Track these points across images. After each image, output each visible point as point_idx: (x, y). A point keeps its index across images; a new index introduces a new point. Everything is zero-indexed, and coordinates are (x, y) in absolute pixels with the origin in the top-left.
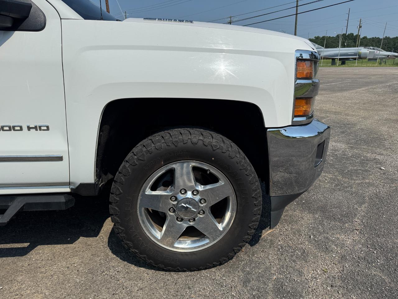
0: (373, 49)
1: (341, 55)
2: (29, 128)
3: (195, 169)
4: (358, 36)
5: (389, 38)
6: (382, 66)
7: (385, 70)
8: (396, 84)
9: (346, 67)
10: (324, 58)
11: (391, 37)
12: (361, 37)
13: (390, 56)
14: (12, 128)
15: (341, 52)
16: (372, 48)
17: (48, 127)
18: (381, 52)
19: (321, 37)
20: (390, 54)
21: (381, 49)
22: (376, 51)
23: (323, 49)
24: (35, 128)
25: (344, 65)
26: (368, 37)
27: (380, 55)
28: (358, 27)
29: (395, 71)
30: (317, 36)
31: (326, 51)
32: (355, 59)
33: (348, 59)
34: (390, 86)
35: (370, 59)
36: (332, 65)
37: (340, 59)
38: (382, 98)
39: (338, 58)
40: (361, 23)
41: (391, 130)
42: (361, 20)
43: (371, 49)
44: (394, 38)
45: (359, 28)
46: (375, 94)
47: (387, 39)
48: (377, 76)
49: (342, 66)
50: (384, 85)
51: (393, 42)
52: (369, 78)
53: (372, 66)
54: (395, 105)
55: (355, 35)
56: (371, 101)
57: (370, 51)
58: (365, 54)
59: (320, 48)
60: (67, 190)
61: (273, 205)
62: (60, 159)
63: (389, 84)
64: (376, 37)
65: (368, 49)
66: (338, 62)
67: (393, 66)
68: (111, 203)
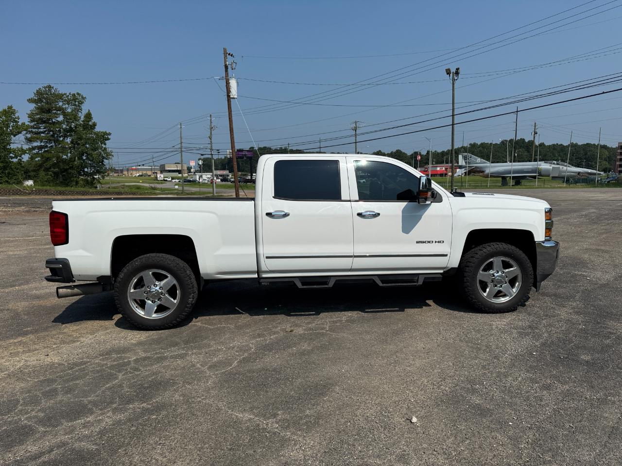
0: (558, 164)
1: (515, 172)
2: (436, 242)
3: (503, 261)
4: (532, 143)
5: (576, 145)
6: (572, 188)
7: (577, 193)
8: (593, 212)
9: (523, 188)
10: (491, 176)
11: (580, 143)
12: (537, 143)
13: (582, 173)
14: (429, 242)
15: (513, 167)
16: (555, 162)
17: (443, 242)
18: (568, 168)
19: (479, 144)
20: (581, 171)
21: (569, 164)
22: (561, 167)
23: (488, 164)
24: (438, 242)
25: (519, 186)
26: (547, 144)
27: (568, 172)
28: (533, 133)
29: (590, 195)
30: (472, 143)
31: (492, 167)
32: (534, 177)
33: (524, 177)
34: (586, 215)
35: (553, 178)
36: (504, 185)
37: (514, 178)
38: (579, 229)
39: (510, 177)
40: (537, 127)
41: (591, 257)
42: (535, 125)
43: (554, 164)
44: (584, 145)
45: (534, 135)
46: (570, 225)
47: (574, 146)
48: (568, 201)
49: (517, 187)
50: (578, 214)
51: (584, 150)
52: (558, 205)
53: (558, 188)
54: (594, 236)
55: (527, 141)
56: (568, 232)
57: (553, 167)
58: (548, 170)
59: (484, 163)
60: (442, 271)
61: (538, 280)
62: (446, 255)
63: (584, 213)
64: (557, 144)
65: (550, 165)
66: (512, 182)
67: (587, 187)
68: (465, 277)
